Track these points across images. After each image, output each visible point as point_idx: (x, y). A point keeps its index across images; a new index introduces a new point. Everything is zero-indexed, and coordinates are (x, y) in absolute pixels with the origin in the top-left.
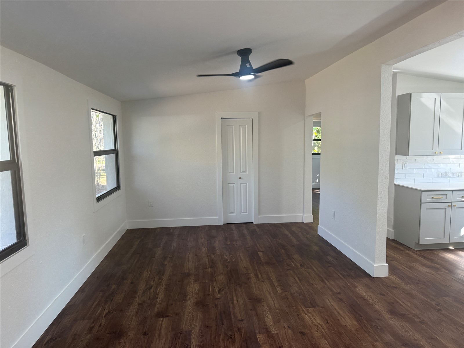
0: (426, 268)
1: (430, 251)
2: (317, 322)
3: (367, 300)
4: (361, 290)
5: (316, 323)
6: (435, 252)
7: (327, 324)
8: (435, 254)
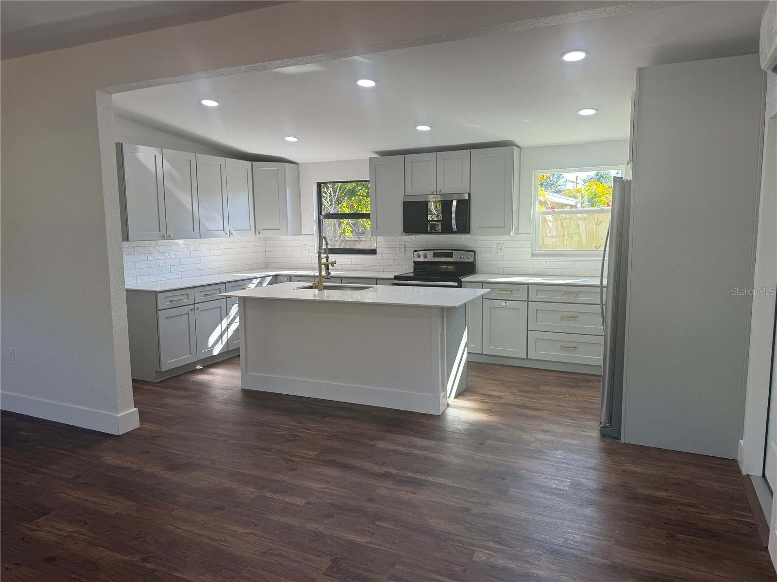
0: (182, 400)
1: (176, 378)
2: (67, 532)
3: (128, 468)
4: (110, 459)
5: (66, 534)
6: (183, 378)
7: (87, 525)
8: (184, 380)
